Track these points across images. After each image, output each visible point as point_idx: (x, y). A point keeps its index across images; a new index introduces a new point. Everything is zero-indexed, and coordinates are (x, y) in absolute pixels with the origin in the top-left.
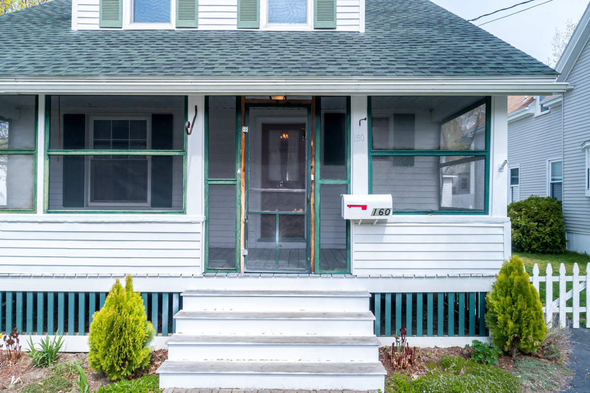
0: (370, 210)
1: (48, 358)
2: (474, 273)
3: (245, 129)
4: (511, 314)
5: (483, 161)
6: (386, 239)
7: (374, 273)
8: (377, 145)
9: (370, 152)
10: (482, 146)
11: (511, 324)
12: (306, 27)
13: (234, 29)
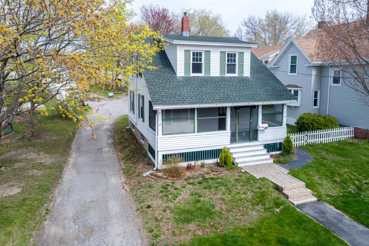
0: (264, 128)
1: (203, 166)
2: (280, 138)
3: (238, 111)
4: (288, 146)
5: (281, 115)
6: (265, 133)
7: (262, 140)
8: (263, 113)
9: (262, 114)
10: (282, 111)
11: (288, 148)
12: (236, 75)
13: (219, 76)
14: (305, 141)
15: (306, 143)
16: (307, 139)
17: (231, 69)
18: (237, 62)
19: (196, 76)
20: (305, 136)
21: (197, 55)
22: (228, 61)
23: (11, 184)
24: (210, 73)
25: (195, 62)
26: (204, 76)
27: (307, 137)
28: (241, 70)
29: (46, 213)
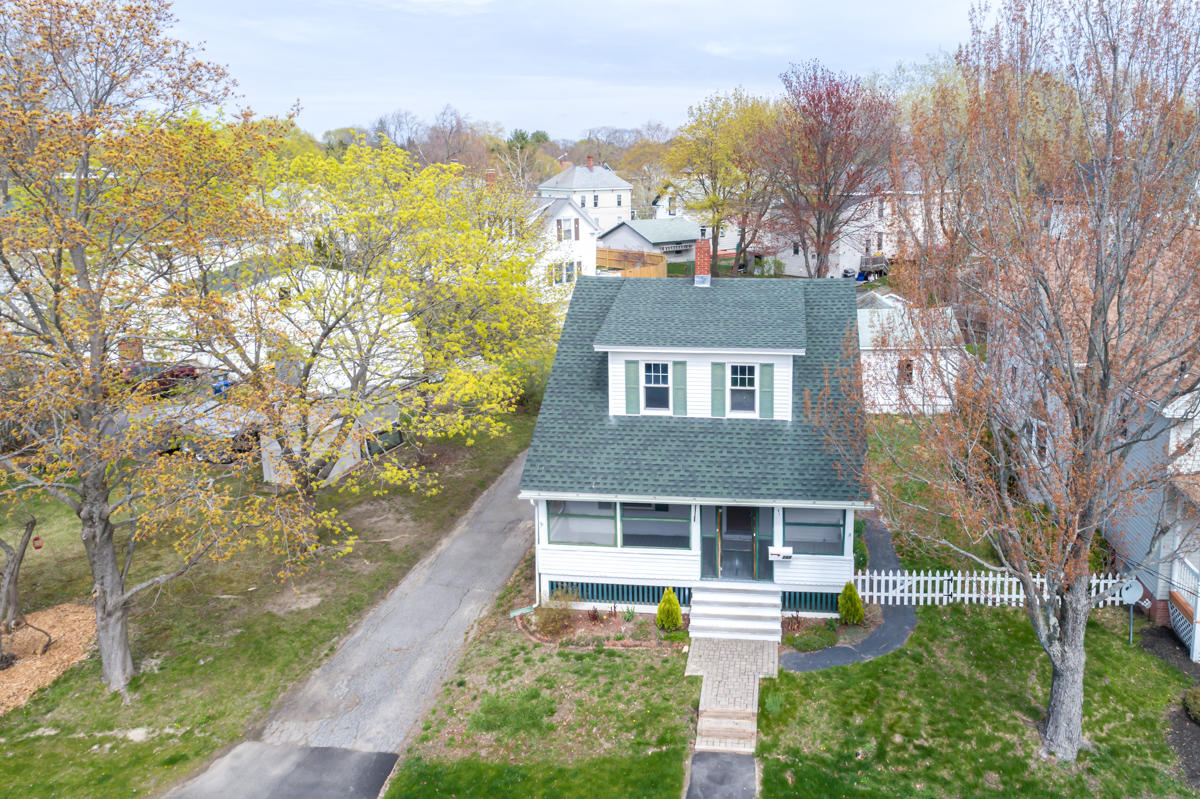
0: (786, 556)
1: (630, 616)
3: (721, 511)
9: (783, 524)
12: (754, 415)
13: (709, 416)
14: (945, 592)
15: (951, 600)
16: (951, 590)
17: (743, 400)
18: (757, 386)
19: (652, 417)
20: (945, 583)
21: (656, 370)
22: (734, 382)
23: (315, 585)
24: (685, 409)
25: (652, 385)
26: (671, 418)
27: (952, 585)
28: (768, 406)
29: (327, 655)
